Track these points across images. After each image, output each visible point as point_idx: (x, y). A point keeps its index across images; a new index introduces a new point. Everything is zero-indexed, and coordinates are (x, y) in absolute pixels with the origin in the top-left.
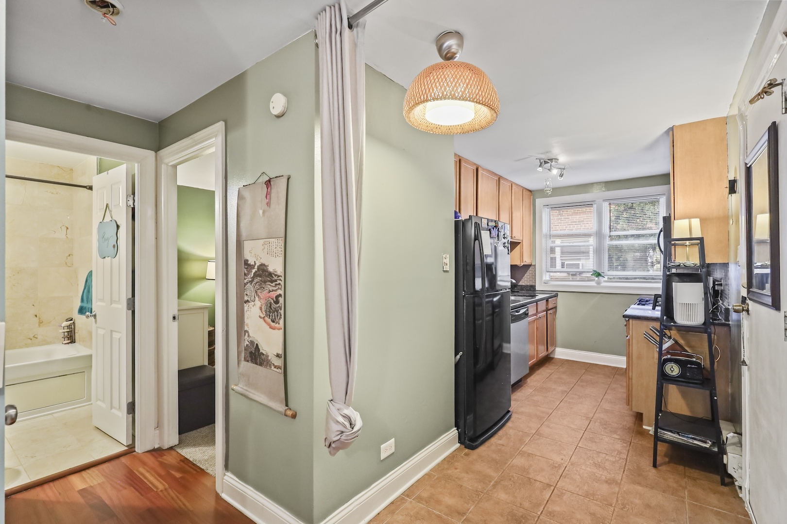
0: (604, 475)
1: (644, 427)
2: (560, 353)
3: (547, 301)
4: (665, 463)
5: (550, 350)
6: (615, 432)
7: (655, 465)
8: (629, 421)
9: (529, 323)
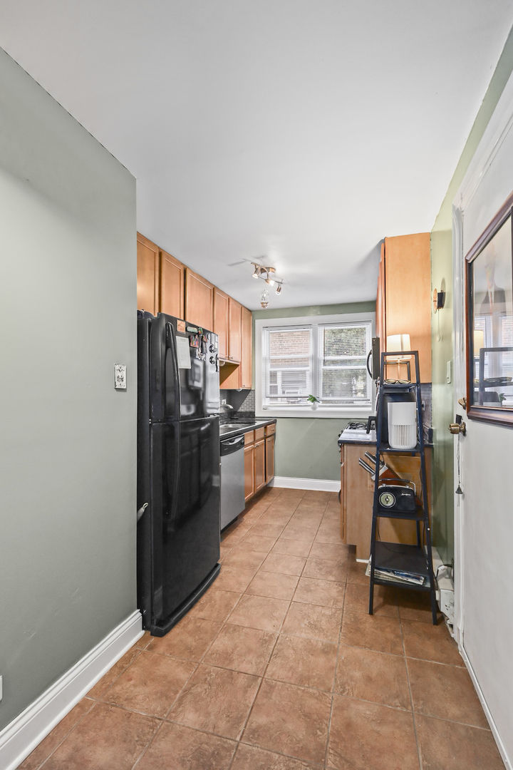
0: (319, 640)
1: (358, 560)
2: (279, 482)
3: (266, 428)
4: (381, 606)
5: (269, 478)
6: (330, 573)
7: (371, 613)
8: (343, 554)
9: (245, 453)
